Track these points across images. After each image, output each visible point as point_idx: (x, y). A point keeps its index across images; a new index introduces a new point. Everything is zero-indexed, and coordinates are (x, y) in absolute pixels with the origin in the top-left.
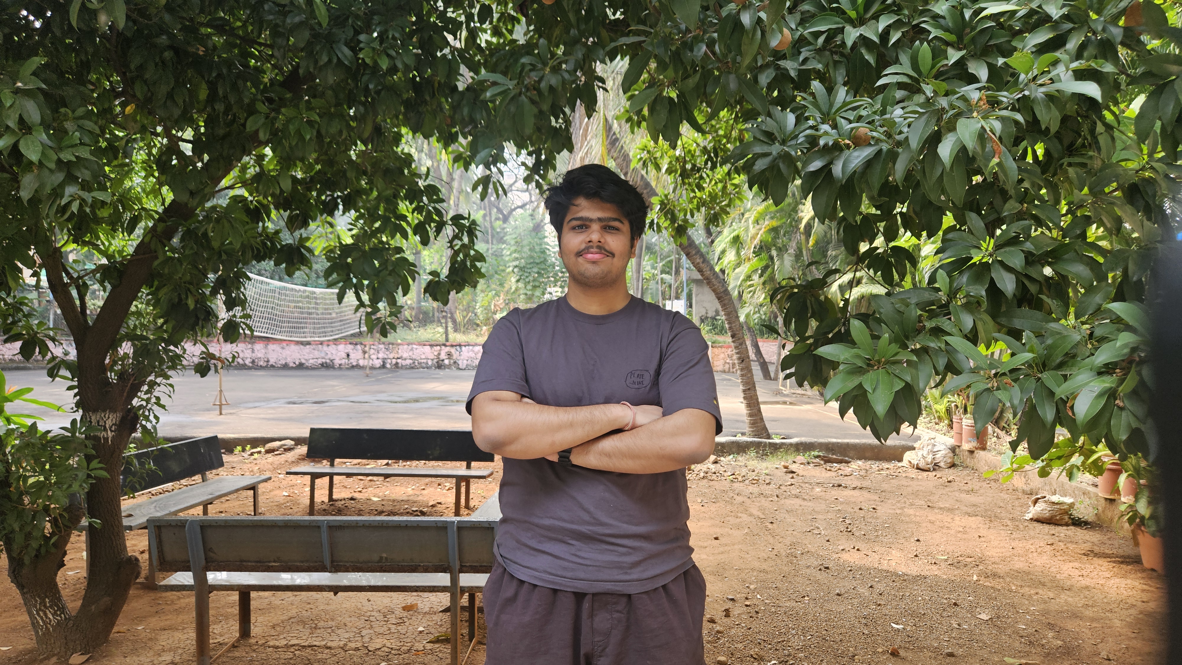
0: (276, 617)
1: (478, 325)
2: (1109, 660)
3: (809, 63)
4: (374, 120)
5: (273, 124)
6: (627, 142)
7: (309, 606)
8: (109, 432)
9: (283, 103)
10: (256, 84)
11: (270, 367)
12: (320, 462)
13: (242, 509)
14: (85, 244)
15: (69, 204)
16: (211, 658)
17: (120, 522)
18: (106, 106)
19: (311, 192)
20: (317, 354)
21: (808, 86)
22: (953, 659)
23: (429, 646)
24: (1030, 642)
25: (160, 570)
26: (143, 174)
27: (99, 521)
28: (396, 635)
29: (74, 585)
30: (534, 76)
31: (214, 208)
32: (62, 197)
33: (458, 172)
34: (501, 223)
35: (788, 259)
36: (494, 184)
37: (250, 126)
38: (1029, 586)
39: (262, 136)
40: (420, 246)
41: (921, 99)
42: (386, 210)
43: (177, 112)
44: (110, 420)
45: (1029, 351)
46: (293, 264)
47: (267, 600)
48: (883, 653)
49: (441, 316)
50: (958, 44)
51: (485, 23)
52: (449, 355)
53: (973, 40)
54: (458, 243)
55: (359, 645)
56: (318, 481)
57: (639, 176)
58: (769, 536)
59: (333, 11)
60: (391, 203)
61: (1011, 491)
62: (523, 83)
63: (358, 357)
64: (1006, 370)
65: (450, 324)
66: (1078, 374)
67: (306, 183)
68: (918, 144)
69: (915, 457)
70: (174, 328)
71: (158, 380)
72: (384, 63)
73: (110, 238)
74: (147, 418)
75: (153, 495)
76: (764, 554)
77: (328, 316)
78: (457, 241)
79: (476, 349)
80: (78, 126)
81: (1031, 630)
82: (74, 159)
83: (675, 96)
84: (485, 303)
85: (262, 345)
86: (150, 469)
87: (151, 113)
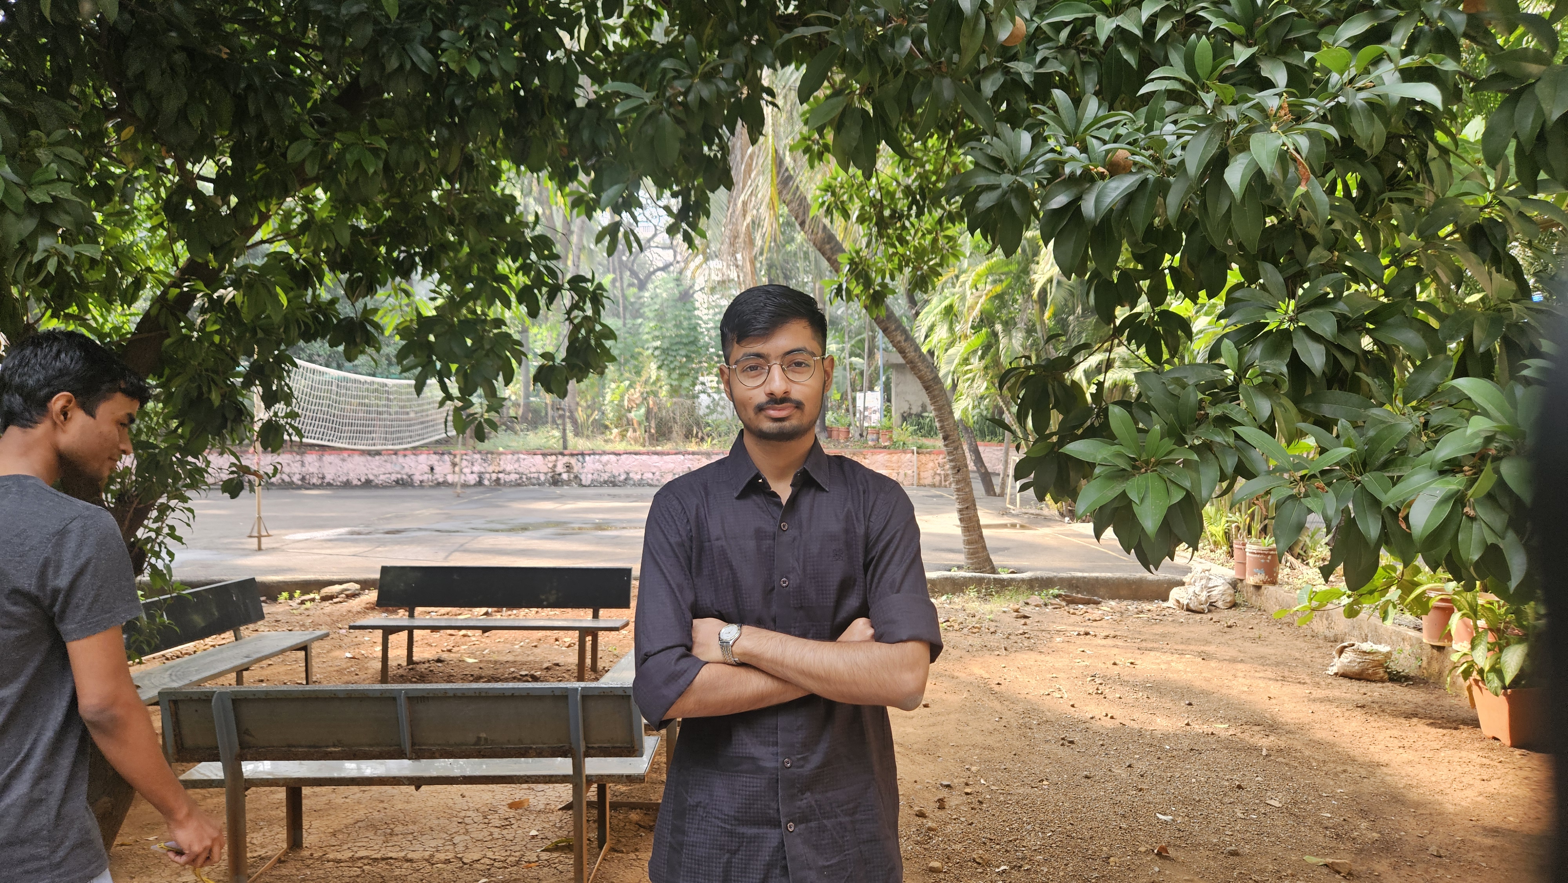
0: (337, 821)
1: (606, 427)
2: (1440, 857)
3: (1048, 64)
4: (462, 149)
5: (325, 154)
6: (804, 181)
7: (381, 805)
9: (337, 125)
10: (302, 101)
11: (325, 485)
12: (395, 612)
13: (289, 677)
14: (69, 318)
15: (42, 263)
16: (249, 877)
18: (95, 128)
19: (378, 248)
20: (389, 467)
21: (1048, 96)
22: (1237, 859)
23: (545, 856)
24: (1337, 835)
25: (177, 760)
26: (149, 225)
28: (500, 842)
30: (679, 86)
31: (245, 268)
32: (34, 252)
33: (578, 221)
34: (635, 290)
35: (1017, 336)
36: (626, 235)
37: (293, 155)
38: (1334, 762)
39: (311, 170)
40: (528, 321)
41: (1198, 110)
42: (480, 269)
43: (191, 138)
45: (1345, 446)
46: (356, 344)
47: (324, 798)
48: (1147, 853)
49: (556, 415)
50: (1247, 39)
51: (611, 16)
52: (569, 467)
53: (1267, 33)
54: (578, 315)
55: (450, 856)
56: (392, 638)
57: (821, 226)
58: (995, 701)
60: (488, 257)
61: (1309, 637)
62: (664, 94)
63: (446, 472)
64: (1316, 471)
65: (569, 427)
66: (1412, 475)
67: (372, 235)
68: (1198, 168)
69: (1184, 594)
70: (192, 433)
71: (173, 503)
72: (475, 70)
73: (105, 313)
74: (158, 555)
75: (167, 659)
76: (989, 726)
77: (405, 417)
78: (576, 312)
79: (605, 458)
80: (55, 155)
81: (1338, 820)
82: (50, 201)
83: (869, 108)
84: (617, 397)
85: (314, 456)
86: (163, 624)
87: (156, 138)
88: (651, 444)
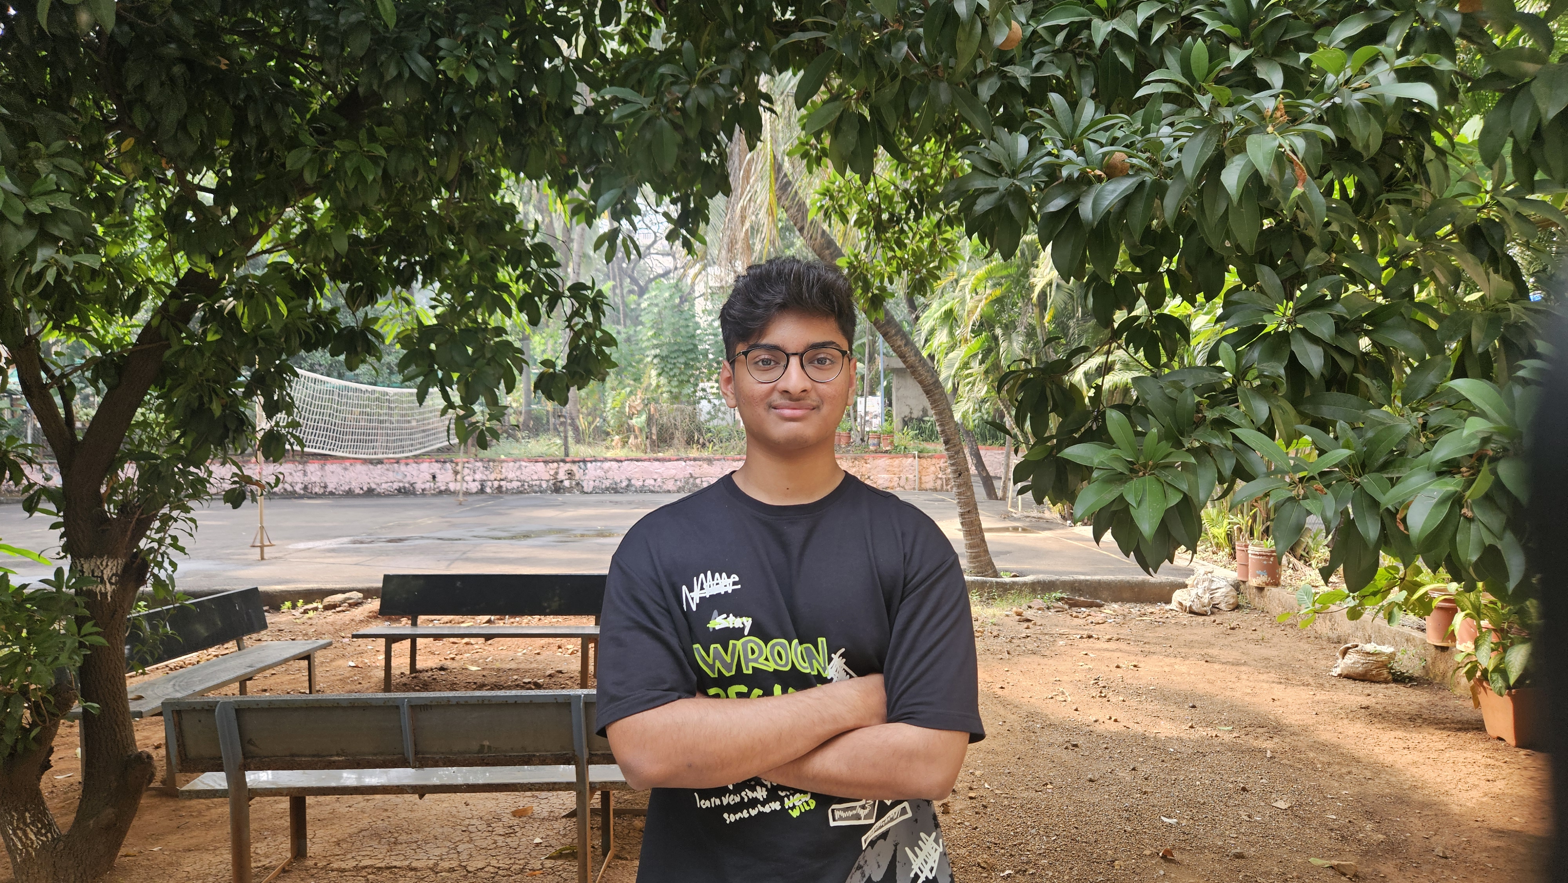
0: (340, 831)
1: (608, 434)
2: (1446, 858)
3: (1044, 68)
4: (461, 155)
5: (324, 162)
6: (803, 186)
7: (385, 814)
8: (108, 585)
9: (336, 132)
10: (301, 112)
11: (327, 494)
12: (398, 620)
13: (293, 686)
14: (70, 329)
15: (41, 274)
17: (126, 708)
18: (95, 140)
19: (379, 257)
20: (391, 476)
21: (1045, 100)
22: (1242, 862)
23: (549, 864)
24: (1343, 837)
25: (182, 771)
26: (149, 236)
27: (96, 705)
28: (504, 850)
29: (65, 793)
30: (677, 92)
31: (245, 278)
32: (33, 262)
33: (579, 228)
34: (636, 297)
35: (1017, 340)
36: (625, 240)
37: (292, 163)
38: (1338, 763)
39: (309, 182)
40: (528, 330)
41: (1195, 112)
42: (481, 277)
43: (191, 149)
44: (109, 569)
45: (1343, 447)
46: (356, 353)
47: (329, 808)
48: (1152, 856)
49: (557, 422)
50: (1243, 41)
51: (609, 24)
52: (570, 474)
53: (1262, 35)
54: (578, 322)
55: (454, 864)
56: (395, 646)
57: (820, 231)
58: (999, 706)
59: (403, 8)
60: (488, 266)
61: (1312, 639)
62: (662, 101)
63: (448, 480)
64: (1315, 474)
65: (570, 433)
66: (1410, 476)
67: (372, 245)
68: (1194, 171)
69: (1187, 597)
70: (194, 443)
71: (175, 513)
72: (473, 79)
73: (106, 325)
74: (160, 565)
75: (171, 669)
77: (407, 425)
78: (576, 319)
79: (607, 465)
80: (54, 166)
81: (1344, 821)
82: (49, 211)
83: (866, 113)
84: (618, 404)
85: (316, 465)
86: (166, 634)
87: (156, 150)
88: (653, 451)
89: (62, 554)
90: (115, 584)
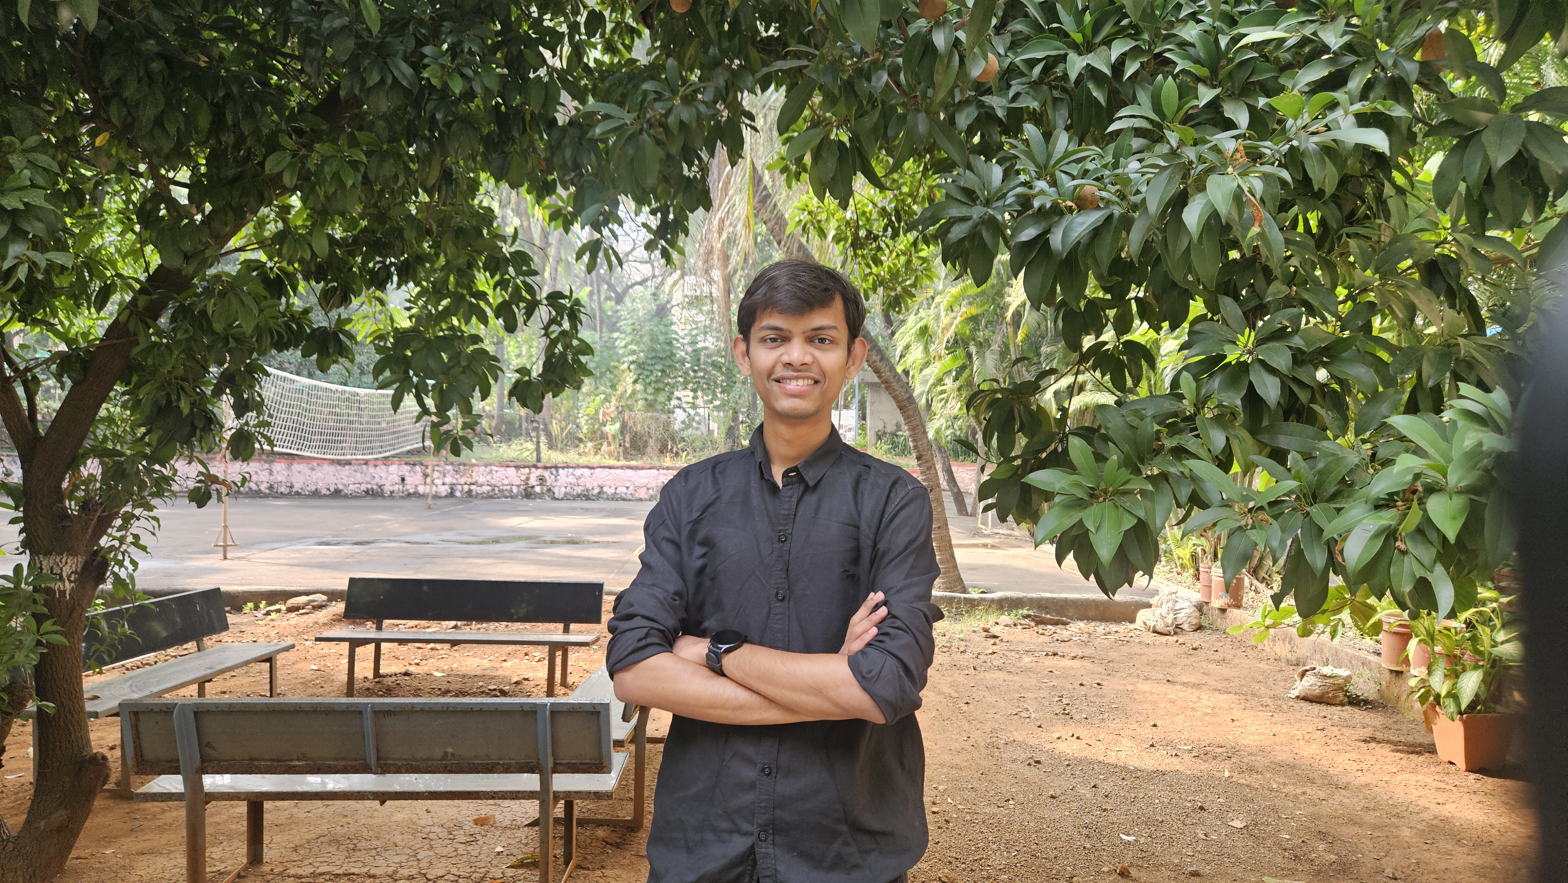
0: (298, 836)
1: (581, 440)
2: (1396, 879)
3: (1021, 99)
4: (443, 162)
5: (303, 164)
6: (782, 199)
7: (345, 820)
8: (67, 583)
9: (316, 136)
10: (279, 108)
11: (293, 494)
12: (362, 623)
13: (253, 689)
14: (35, 322)
15: (12, 270)
17: (82, 708)
18: (69, 133)
19: (353, 257)
20: (359, 477)
21: (1020, 130)
22: (1197, 879)
23: (510, 872)
24: (1296, 856)
25: (137, 773)
26: (119, 229)
27: (51, 705)
28: (464, 858)
29: (16, 793)
30: (660, 108)
31: (217, 277)
32: (4, 258)
33: (556, 233)
34: (613, 303)
35: (991, 358)
36: (606, 250)
37: (271, 166)
38: (1294, 784)
39: (288, 180)
40: (502, 333)
41: (1164, 149)
42: (458, 284)
43: (167, 145)
44: (68, 566)
45: (1294, 478)
46: (328, 355)
47: (286, 813)
48: (1110, 873)
49: (530, 427)
50: (1212, 80)
51: (594, 36)
52: (542, 480)
53: (1230, 75)
54: (555, 329)
55: (414, 871)
56: (359, 650)
57: (796, 245)
58: (964, 721)
59: (387, 13)
60: (465, 275)
61: (1272, 660)
62: (645, 115)
63: (417, 482)
64: (1264, 504)
65: (543, 439)
66: (1351, 509)
67: (348, 245)
68: (1158, 208)
69: (1151, 616)
70: (160, 441)
71: (137, 512)
72: (457, 86)
73: (71, 316)
74: (121, 564)
75: (127, 669)
76: (956, 745)
77: (377, 426)
78: (554, 327)
79: (578, 472)
80: (29, 161)
81: (1297, 841)
82: (22, 207)
83: (846, 140)
84: (591, 411)
85: (283, 465)
86: (124, 634)
87: (132, 145)
88: (625, 458)
89: (21, 550)
90: (75, 582)
